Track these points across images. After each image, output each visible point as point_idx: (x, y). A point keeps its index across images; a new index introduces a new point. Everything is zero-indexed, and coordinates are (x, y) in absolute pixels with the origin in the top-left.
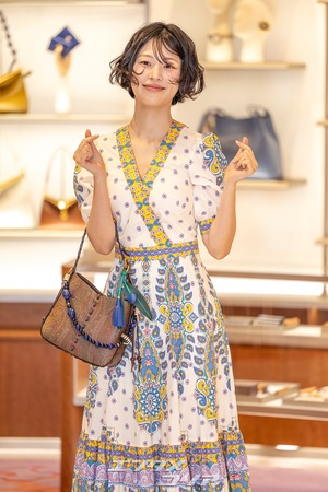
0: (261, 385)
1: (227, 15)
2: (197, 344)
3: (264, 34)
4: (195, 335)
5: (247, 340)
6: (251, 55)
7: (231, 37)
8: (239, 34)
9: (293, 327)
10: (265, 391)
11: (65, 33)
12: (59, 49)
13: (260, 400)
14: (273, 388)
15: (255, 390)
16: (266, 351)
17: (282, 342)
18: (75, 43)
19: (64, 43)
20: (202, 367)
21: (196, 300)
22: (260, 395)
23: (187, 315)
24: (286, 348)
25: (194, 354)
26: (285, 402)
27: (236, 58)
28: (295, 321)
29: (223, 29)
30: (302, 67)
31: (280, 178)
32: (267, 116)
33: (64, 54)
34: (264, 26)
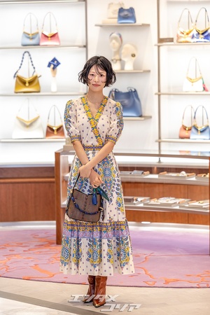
0: (135, 198)
1: (118, 51)
2: (117, 182)
3: (134, 58)
4: (116, 179)
5: (129, 180)
6: (129, 67)
7: (120, 60)
8: (123, 59)
9: (147, 175)
10: (136, 200)
11: (54, 60)
12: (52, 66)
13: (135, 204)
14: (140, 199)
15: (133, 200)
16: (136, 184)
17: (143, 181)
18: (58, 63)
19: (54, 64)
20: (119, 192)
21: (114, 165)
22: (135, 202)
23: (113, 171)
24: (145, 183)
25: (116, 186)
26: (144, 204)
27: (123, 68)
28: (148, 172)
29: (117, 57)
30: (149, 71)
31: (141, 116)
32: (135, 91)
33: (54, 68)
34: (133, 55)
